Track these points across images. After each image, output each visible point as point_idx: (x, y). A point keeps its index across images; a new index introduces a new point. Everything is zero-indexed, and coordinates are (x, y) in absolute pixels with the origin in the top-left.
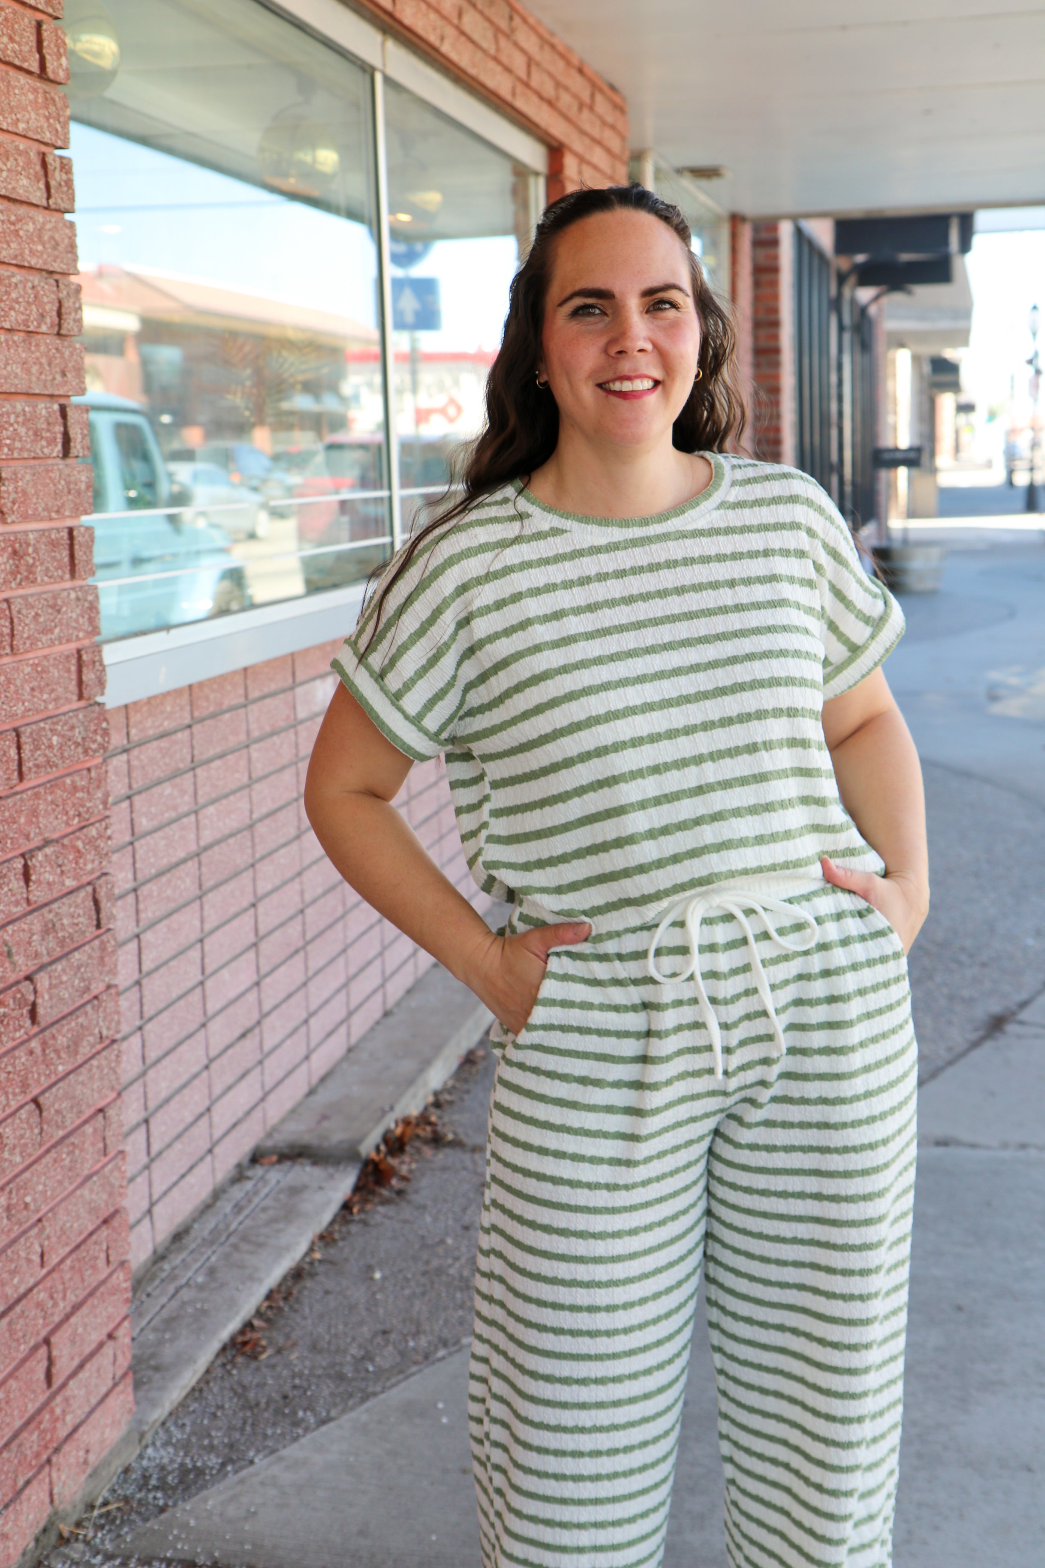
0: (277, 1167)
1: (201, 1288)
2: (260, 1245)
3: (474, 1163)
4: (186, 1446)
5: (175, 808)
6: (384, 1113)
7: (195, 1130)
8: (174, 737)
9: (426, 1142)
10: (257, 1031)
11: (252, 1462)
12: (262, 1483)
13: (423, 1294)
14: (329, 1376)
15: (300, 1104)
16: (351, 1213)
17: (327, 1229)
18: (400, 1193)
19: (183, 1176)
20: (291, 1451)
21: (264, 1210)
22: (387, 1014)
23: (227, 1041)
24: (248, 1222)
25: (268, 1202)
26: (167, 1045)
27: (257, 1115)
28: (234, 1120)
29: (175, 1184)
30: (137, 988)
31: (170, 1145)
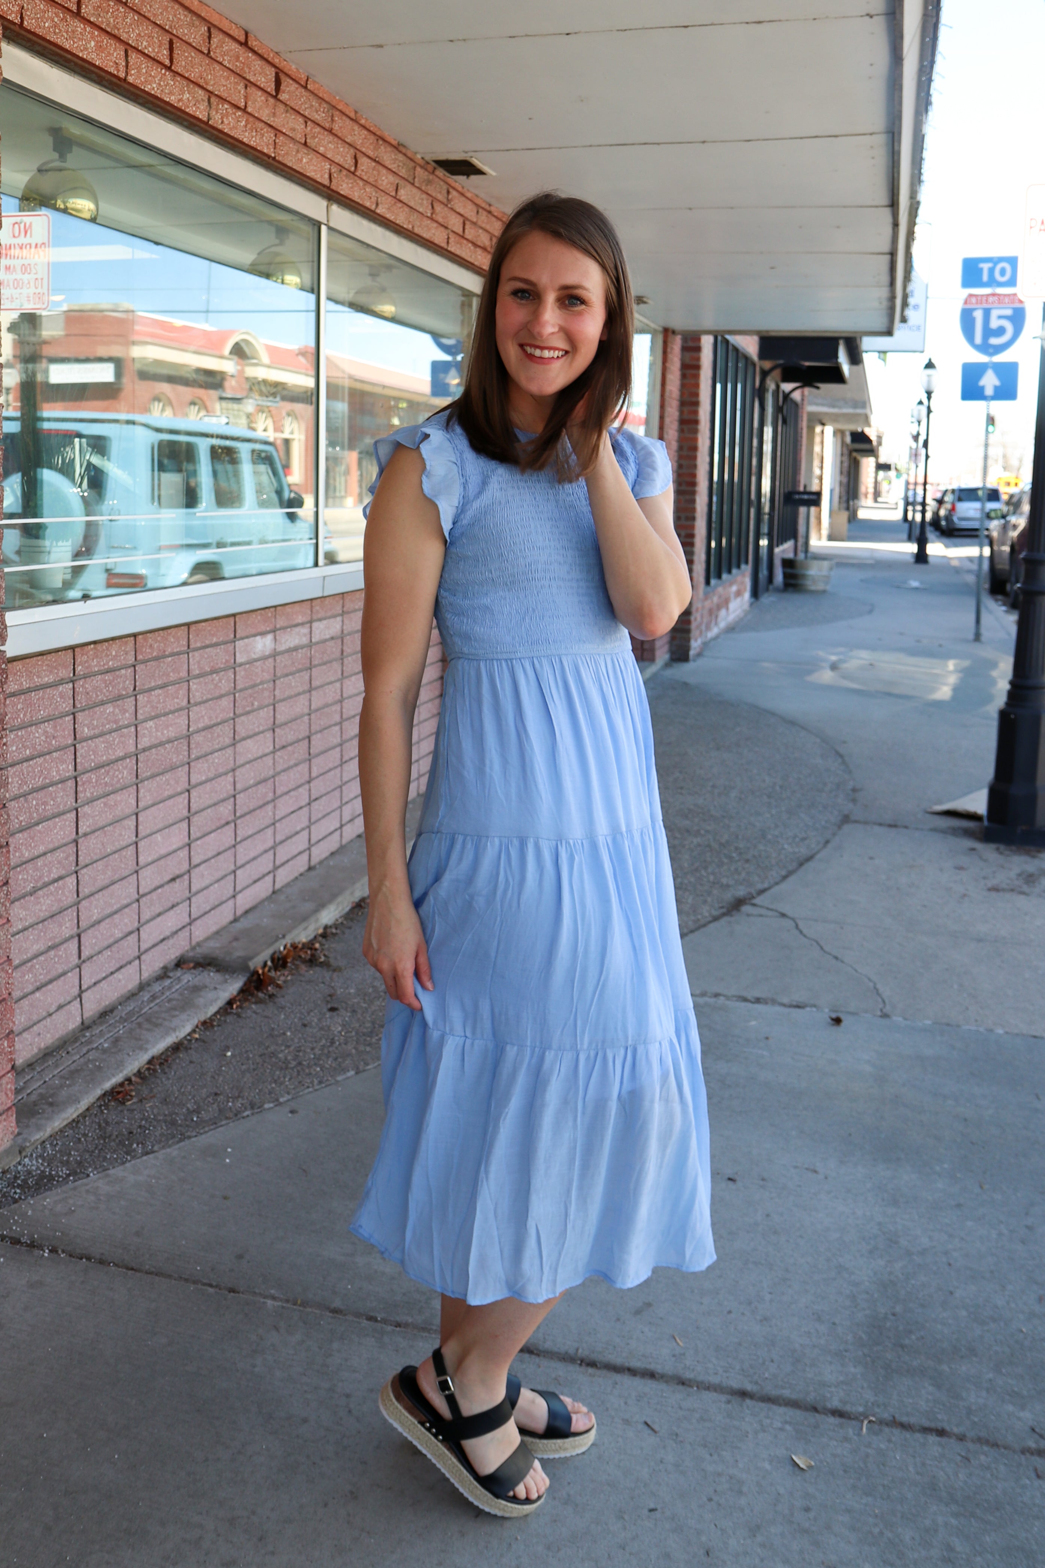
0: (193, 971)
1: (104, 1051)
2: (157, 1025)
3: (331, 979)
4: (50, 1161)
5: (116, 722)
6: (277, 939)
7: (124, 943)
8: (117, 673)
9: (304, 961)
10: (186, 877)
11: (88, 1176)
12: (88, 1191)
13: (254, 1070)
14: (165, 1122)
15: (224, 928)
16: (232, 1008)
17: (210, 1018)
18: (271, 996)
19: (112, 973)
20: (117, 1172)
21: (170, 1001)
22: (310, 869)
23: (157, 883)
24: (156, 1008)
25: (176, 996)
26: (99, 884)
27: (185, 933)
28: (162, 937)
29: (104, 978)
30: (74, 844)
31: (100, 952)
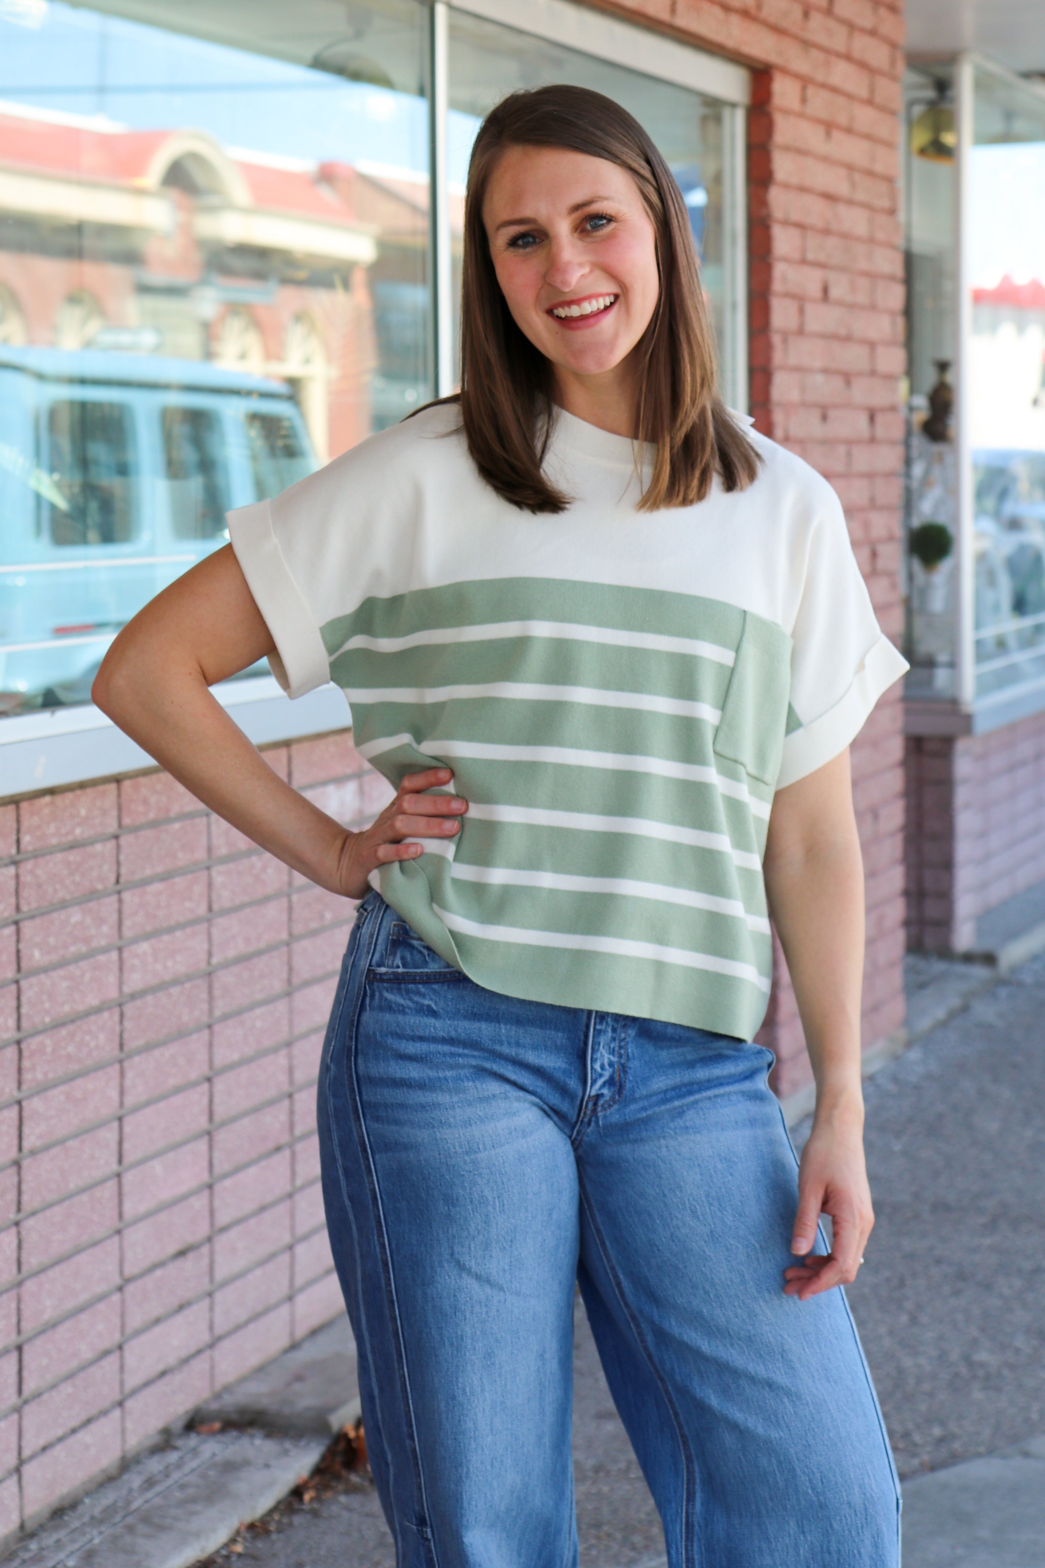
0: (220, 1437)
2: (163, 1528)
5: (85, 941)
7: (95, 1372)
8: (89, 849)
10: (205, 1250)
15: (273, 1361)
16: (301, 1501)
17: (261, 1518)
19: (74, 1431)
21: (183, 1487)
23: (154, 1257)
24: (158, 1501)
25: (193, 1478)
26: (56, 1251)
27: (200, 1365)
28: (161, 1367)
29: (60, 1439)
30: (14, 1170)
31: (53, 1387)
